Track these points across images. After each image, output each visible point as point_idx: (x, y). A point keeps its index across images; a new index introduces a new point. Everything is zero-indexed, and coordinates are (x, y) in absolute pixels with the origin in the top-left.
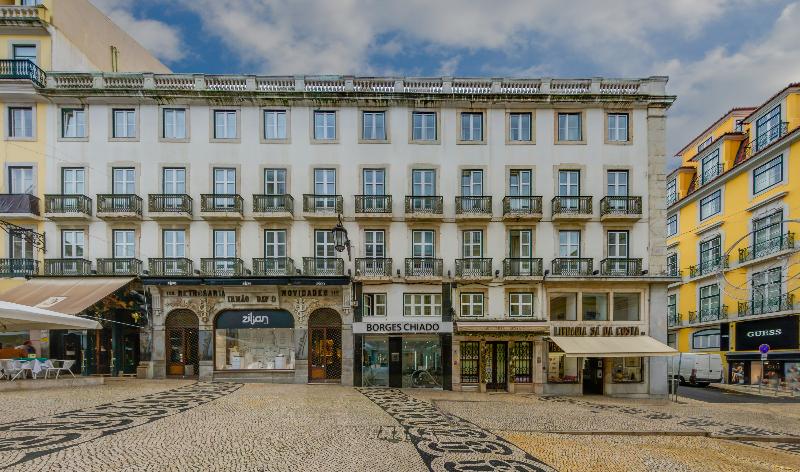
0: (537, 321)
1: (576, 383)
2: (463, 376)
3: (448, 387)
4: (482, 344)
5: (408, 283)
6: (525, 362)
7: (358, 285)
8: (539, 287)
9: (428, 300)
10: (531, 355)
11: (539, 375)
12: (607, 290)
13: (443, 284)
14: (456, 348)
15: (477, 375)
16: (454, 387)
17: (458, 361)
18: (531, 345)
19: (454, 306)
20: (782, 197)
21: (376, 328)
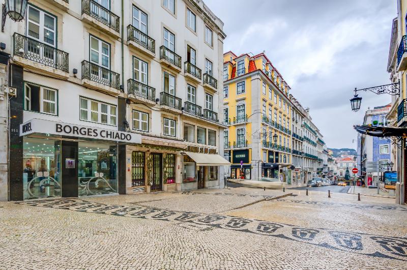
0: (177, 140)
1: (195, 181)
2: (133, 180)
3: (123, 192)
4: (147, 155)
5: (86, 86)
6: (171, 169)
7: (18, 69)
8: (178, 117)
9: (104, 109)
10: (174, 164)
11: (179, 178)
12: (205, 127)
13: (119, 98)
14: (129, 156)
15: (144, 179)
16: (127, 192)
17: (131, 169)
18: (175, 157)
19: (127, 120)
20: (244, 99)
21: (68, 129)
